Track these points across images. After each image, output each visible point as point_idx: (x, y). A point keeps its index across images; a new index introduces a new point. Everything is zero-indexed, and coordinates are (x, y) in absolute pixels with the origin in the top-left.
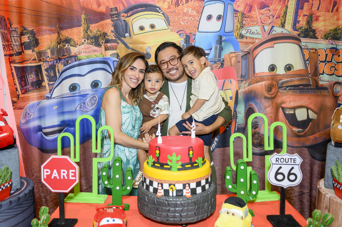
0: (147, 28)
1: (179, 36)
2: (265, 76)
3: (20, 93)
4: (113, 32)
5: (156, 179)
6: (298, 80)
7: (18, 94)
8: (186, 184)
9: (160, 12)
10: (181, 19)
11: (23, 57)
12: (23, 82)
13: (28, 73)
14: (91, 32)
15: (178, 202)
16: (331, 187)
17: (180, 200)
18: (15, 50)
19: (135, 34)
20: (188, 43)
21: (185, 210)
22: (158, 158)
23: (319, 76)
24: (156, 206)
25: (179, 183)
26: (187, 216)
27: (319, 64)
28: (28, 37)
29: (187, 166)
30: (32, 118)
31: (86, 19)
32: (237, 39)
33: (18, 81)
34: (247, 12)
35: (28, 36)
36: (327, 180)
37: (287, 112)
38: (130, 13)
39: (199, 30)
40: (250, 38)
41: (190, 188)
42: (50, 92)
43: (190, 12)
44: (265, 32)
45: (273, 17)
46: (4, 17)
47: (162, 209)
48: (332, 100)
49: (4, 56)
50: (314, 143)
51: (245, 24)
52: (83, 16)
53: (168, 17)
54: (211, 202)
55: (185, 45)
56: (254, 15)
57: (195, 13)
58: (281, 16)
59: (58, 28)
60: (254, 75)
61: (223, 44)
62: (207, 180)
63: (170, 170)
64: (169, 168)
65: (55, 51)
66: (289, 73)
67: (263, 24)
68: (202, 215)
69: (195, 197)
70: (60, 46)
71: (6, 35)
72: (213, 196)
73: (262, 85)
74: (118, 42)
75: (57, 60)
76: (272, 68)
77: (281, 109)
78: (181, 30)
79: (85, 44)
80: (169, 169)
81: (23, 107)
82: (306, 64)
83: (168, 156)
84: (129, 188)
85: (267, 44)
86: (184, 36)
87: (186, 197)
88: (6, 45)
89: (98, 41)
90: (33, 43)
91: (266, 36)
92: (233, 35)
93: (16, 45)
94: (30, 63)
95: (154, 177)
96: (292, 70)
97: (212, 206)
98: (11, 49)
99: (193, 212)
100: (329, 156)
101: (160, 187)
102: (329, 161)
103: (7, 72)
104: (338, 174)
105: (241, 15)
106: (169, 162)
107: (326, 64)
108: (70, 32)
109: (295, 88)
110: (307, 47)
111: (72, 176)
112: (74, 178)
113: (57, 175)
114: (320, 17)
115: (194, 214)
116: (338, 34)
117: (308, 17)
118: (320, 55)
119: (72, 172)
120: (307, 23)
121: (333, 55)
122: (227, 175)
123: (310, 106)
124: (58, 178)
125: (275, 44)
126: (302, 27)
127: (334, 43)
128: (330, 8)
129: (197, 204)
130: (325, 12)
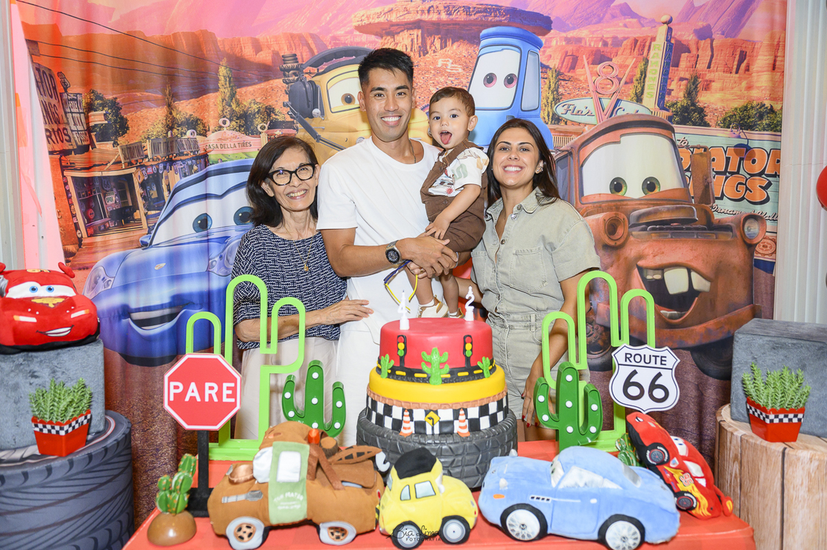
2: (603, 202)
3: (85, 235)
4: (287, 106)
5: (397, 401)
6: (669, 210)
7: (80, 236)
8: (459, 410)
10: (431, 82)
11: (92, 156)
12: (90, 212)
13: (104, 192)
14: (239, 105)
15: (444, 447)
16: (743, 419)
17: (448, 441)
19: (333, 111)
21: (458, 461)
22: (402, 359)
23: (714, 202)
25: (445, 408)
27: (712, 177)
28: (105, 115)
29: (460, 374)
30: (110, 287)
31: (229, 77)
32: (547, 124)
33: (81, 208)
34: (567, 70)
35: (104, 112)
36: (737, 404)
37: (649, 277)
38: (322, 68)
40: (573, 123)
41: (467, 418)
42: (149, 233)
43: (449, 67)
44: (603, 111)
45: (620, 80)
46: (50, 70)
48: (741, 253)
49: (47, 153)
50: (705, 341)
51: (562, 94)
52: (223, 71)
56: (581, 75)
57: (460, 70)
58: (634, 79)
60: (580, 200)
62: (500, 403)
63: (426, 382)
64: (424, 378)
65: (162, 144)
66: (651, 195)
67: (600, 95)
69: (477, 435)
70: (172, 134)
71: (53, 110)
73: (598, 219)
74: (297, 128)
75: (166, 162)
76: (617, 185)
77: (636, 271)
79: (225, 129)
80: (426, 380)
81: (90, 265)
83: (423, 355)
84: (337, 425)
85: (607, 135)
87: (460, 437)
88: (53, 129)
89: (252, 123)
90: (116, 127)
91: (605, 118)
92: (538, 116)
94: (109, 170)
95: (394, 397)
96: (657, 190)
98: (66, 140)
99: (475, 467)
101: (406, 416)
102: (739, 365)
103: (55, 189)
104: (756, 388)
105: (554, 76)
106: (424, 367)
107: (727, 178)
108: (196, 105)
109: (663, 227)
110: (686, 144)
111: (228, 396)
112: (232, 400)
113: (196, 394)
114: (713, 83)
115: (476, 472)
116: (749, 117)
117: (688, 82)
118: (714, 160)
119: (228, 388)
120: (686, 95)
121: (741, 159)
122: (538, 394)
123: (694, 264)
124: (198, 399)
125: (622, 136)
126: (676, 104)
127: (742, 135)
128: (733, 66)
129: (481, 449)
130: (724, 72)
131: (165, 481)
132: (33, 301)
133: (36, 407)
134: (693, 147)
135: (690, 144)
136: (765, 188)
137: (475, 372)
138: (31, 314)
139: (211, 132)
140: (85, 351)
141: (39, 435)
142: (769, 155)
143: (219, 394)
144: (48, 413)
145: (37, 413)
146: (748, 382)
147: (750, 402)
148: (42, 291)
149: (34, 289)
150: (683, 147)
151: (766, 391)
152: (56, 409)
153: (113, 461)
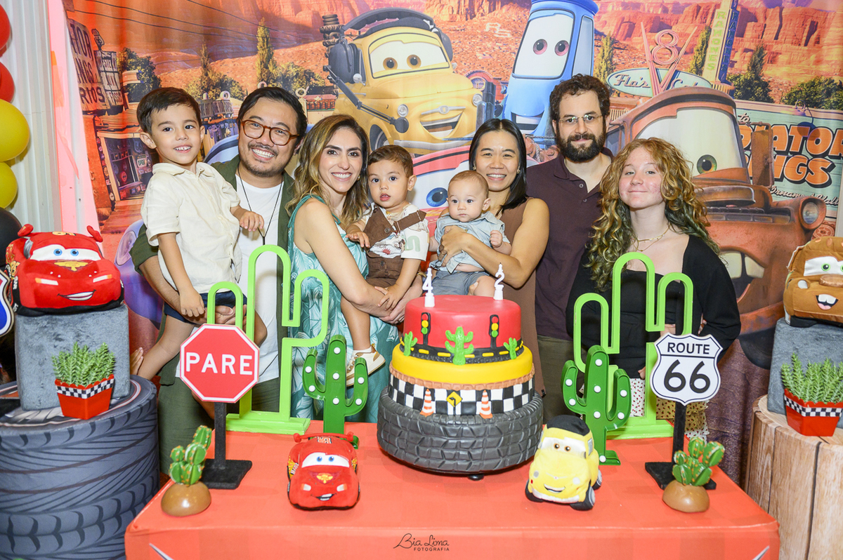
0: (403, 64)
1: (471, 85)
3: (118, 198)
4: (328, 70)
5: (419, 379)
6: (724, 191)
7: (112, 199)
8: (482, 391)
9: (432, 29)
10: (478, 47)
11: (125, 117)
12: (124, 174)
13: (136, 154)
14: (276, 67)
15: (465, 428)
16: (779, 410)
17: (469, 423)
18: (109, 101)
19: (375, 76)
20: (490, 100)
21: (479, 443)
22: (425, 337)
23: (773, 184)
24: (418, 436)
25: (468, 389)
26: (482, 457)
27: (773, 157)
28: (137, 74)
29: (485, 355)
31: (267, 37)
33: (114, 170)
34: (623, 38)
35: (137, 71)
36: (774, 395)
38: (366, 29)
39: (517, 72)
40: (627, 95)
41: (490, 400)
43: (497, 32)
44: (660, 83)
45: (679, 50)
46: (84, 26)
47: (432, 440)
48: (797, 238)
49: (81, 113)
50: (755, 330)
51: (616, 64)
52: (260, 32)
53: (449, 41)
55: (484, 104)
56: (638, 44)
57: (509, 36)
58: (695, 49)
59: (205, 56)
62: (525, 385)
63: (449, 362)
64: (448, 357)
66: (706, 174)
67: (657, 66)
68: (513, 457)
69: (500, 418)
70: (207, 96)
71: (87, 68)
72: (537, 419)
74: (337, 92)
78: (477, 72)
80: (449, 360)
81: (122, 229)
82: (745, 157)
83: (447, 334)
84: (359, 402)
85: (663, 109)
86: (483, 84)
87: (483, 418)
88: (87, 88)
90: (149, 87)
91: (661, 91)
93: (112, 91)
95: (416, 376)
96: (713, 169)
98: (99, 100)
99: (496, 449)
100: (778, 344)
101: (427, 395)
102: (779, 356)
103: (88, 150)
104: (795, 380)
105: (608, 44)
106: (448, 346)
107: (788, 158)
108: (231, 65)
109: (717, 209)
110: (747, 121)
111: (246, 369)
112: (250, 373)
113: (213, 366)
114: (780, 56)
115: (497, 453)
116: (816, 94)
117: (753, 54)
118: (775, 138)
119: (246, 361)
120: (750, 68)
121: (805, 139)
123: (749, 249)
124: (215, 371)
125: (678, 110)
126: (739, 77)
127: (807, 113)
128: (802, 37)
129: (503, 432)
130: (792, 43)
131: (178, 452)
132: (56, 264)
133: (59, 370)
134: (755, 125)
135: (752, 121)
136: (828, 171)
137: (501, 353)
138: (52, 277)
140: (109, 316)
141: (62, 397)
142: (834, 135)
143: (237, 366)
144: (71, 377)
145: (60, 376)
146: (786, 374)
147: (788, 394)
148: (67, 254)
149: (58, 252)
150: (744, 124)
151: (805, 383)
152: (78, 372)
153: (135, 426)
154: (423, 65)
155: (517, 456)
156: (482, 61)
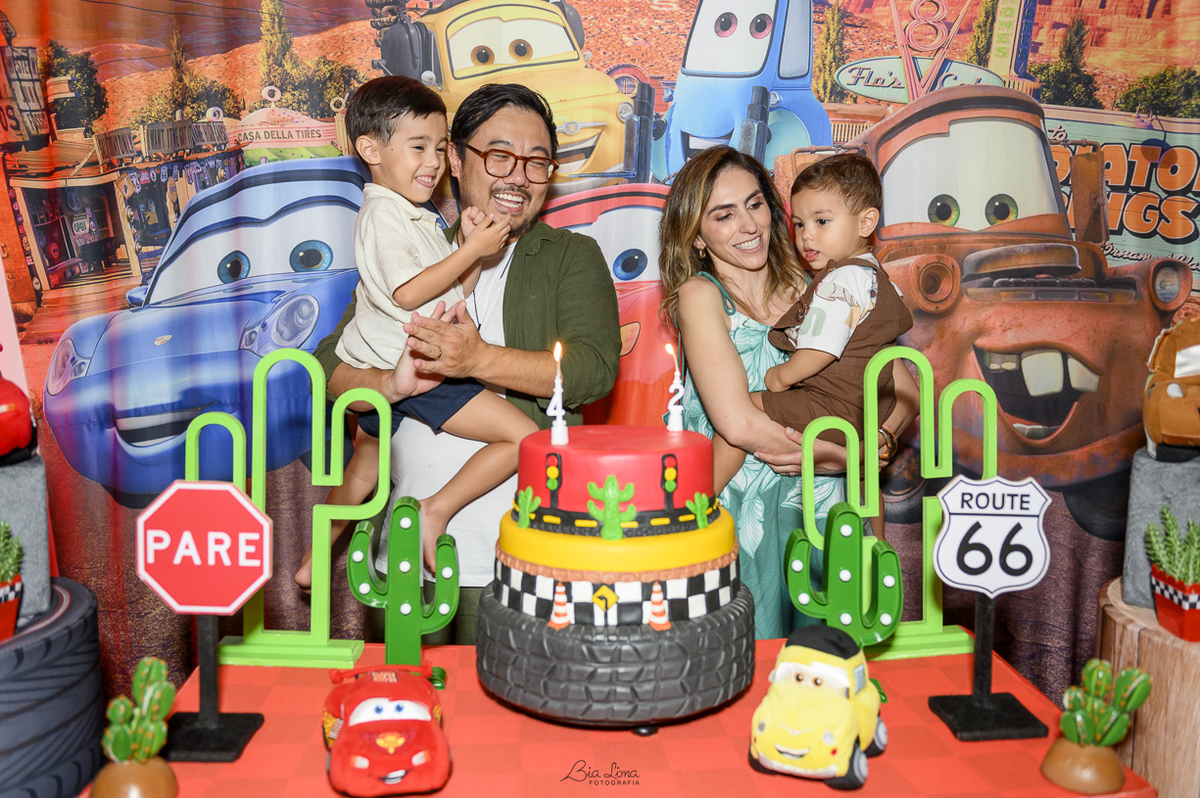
0: (503, 55)
1: (615, 87)
2: (916, 237)
3: (46, 286)
4: (380, 67)
5: (545, 567)
6: (1032, 252)
8: (652, 584)
10: (625, 26)
11: (54, 154)
12: (55, 246)
13: (70, 213)
14: (297, 65)
15: (625, 648)
16: (1143, 602)
17: (632, 638)
18: (27, 129)
19: (457, 76)
20: (645, 112)
21: (649, 672)
22: (554, 495)
23: (1108, 239)
24: (545, 662)
25: (627, 580)
26: (654, 696)
27: (1105, 196)
28: (70, 82)
29: (655, 522)
30: (83, 375)
31: (278, 15)
32: (822, 101)
33: (38, 240)
34: (859, 8)
35: (69, 77)
36: (1133, 577)
37: (994, 366)
39: (689, 67)
40: (868, 99)
41: (665, 598)
42: (144, 283)
43: (655, 2)
44: (920, 80)
45: (949, 26)
47: (569, 670)
48: (1148, 325)
50: (1087, 476)
51: (849, 51)
52: (268, 5)
53: (578, 16)
54: (739, 648)
55: (636, 119)
56: (883, 17)
57: (675, 7)
58: (974, 25)
59: (178, 49)
61: (772, 118)
62: (724, 572)
63: (595, 535)
64: (593, 528)
65: (165, 132)
66: (1001, 225)
67: (914, 53)
68: (707, 694)
69: (683, 628)
70: (182, 115)
72: (745, 630)
73: (907, 266)
75: (172, 164)
76: (943, 208)
77: (972, 356)
78: (624, 66)
79: (273, 105)
80: (595, 532)
82: (1062, 196)
83: (591, 487)
84: (444, 609)
85: (925, 122)
86: (634, 86)
87: (654, 630)
89: (321, 97)
90: (89, 103)
91: (923, 93)
92: (807, 88)
93: (31, 111)
94: (79, 176)
95: (540, 560)
96: (1012, 217)
97: (742, 662)
99: (678, 682)
101: (560, 593)
102: (1139, 511)
104: (1168, 549)
105: (836, 19)
106: (592, 509)
107: (1128, 198)
108: (223, 64)
109: (1021, 281)
110: (1062, 138)
111: (249, 556)
112: (256, 563)
113: (193, 553)
114: (1109, 34)
115: (680, 689)
116: (1168, 94)
117: (1068, 31)
118: (1108, 166)
119: (249, 542)
120: (1064, 53)
121: (1154, 166)
122: (792, 557)
123: (1074, 345)
124: (197, 561)
125: (952, 122)
126: (1047, 67)
127: (1156, 124)
128: (1143, 4)
129: (689, 651)
130: (1127, 14)
134: (1076, 144)
135: (1071, 138)
136: (1192, 216)
139: (247, 111)
140: (13, 476)
143: (233, 552)
146: (1154, 539)
147: (1157, 572)
150: (1058, 143)
151: (1185, 555)
153: (60, 662)
154: (536, 57)
155: (714, 691)
156: (633, 49)
